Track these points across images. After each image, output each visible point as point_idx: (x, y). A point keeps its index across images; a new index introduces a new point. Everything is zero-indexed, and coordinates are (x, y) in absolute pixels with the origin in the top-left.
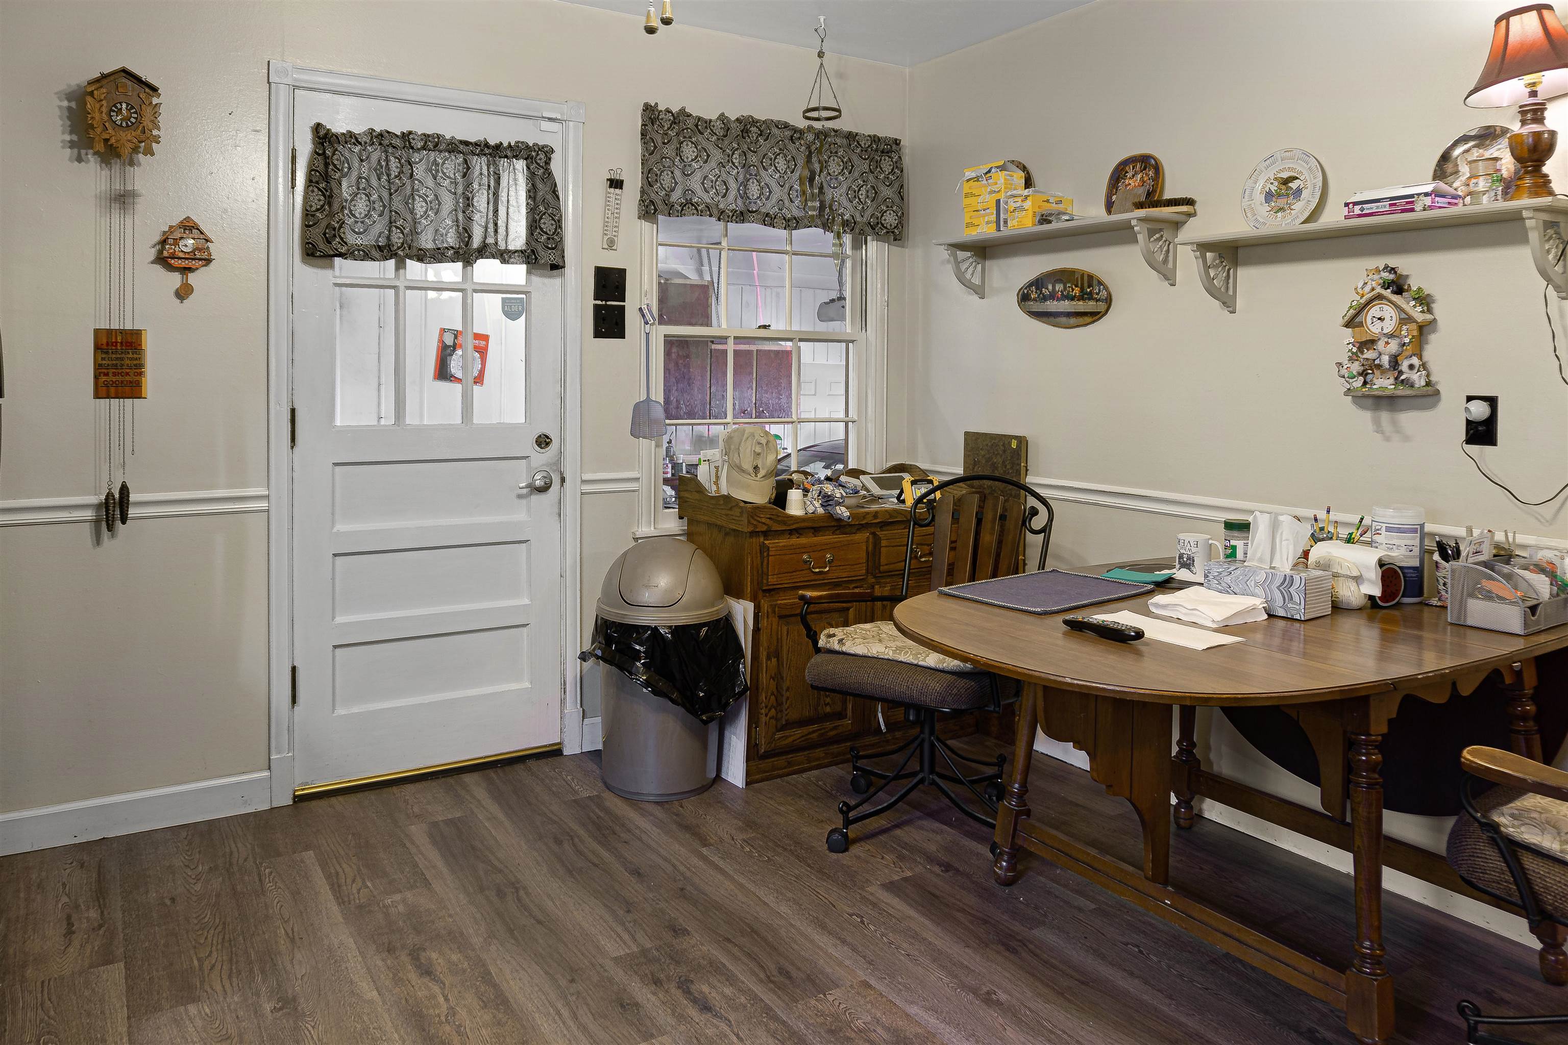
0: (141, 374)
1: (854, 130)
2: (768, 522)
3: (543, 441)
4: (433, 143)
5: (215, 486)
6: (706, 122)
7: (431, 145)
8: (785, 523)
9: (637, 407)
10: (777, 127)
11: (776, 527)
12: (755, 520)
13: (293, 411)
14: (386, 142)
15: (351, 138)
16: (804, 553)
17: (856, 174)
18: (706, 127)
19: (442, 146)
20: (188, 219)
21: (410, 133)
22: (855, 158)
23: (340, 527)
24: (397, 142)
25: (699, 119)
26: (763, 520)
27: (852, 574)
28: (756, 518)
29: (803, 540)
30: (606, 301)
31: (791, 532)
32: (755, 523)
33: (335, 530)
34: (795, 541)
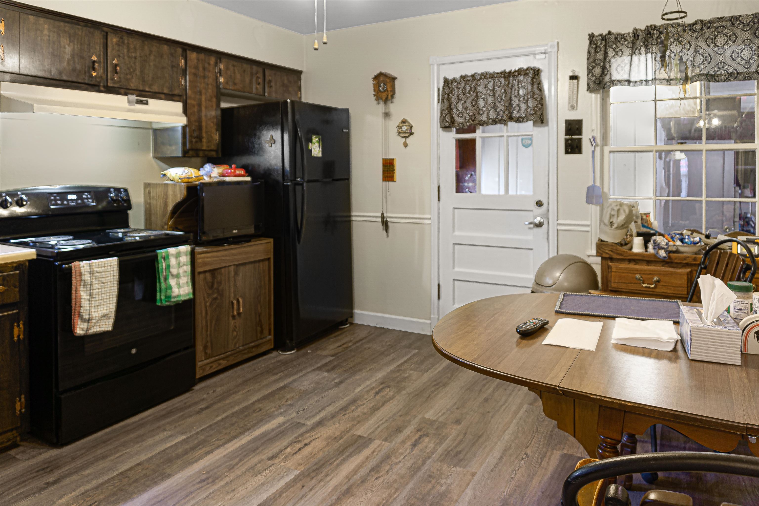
0: (394, 173)
1: (737, 14)
2: (610, 253)
3: (539, 204)
4: (485, 76)
5: (414, 213)
6: (621, 35)
7: (483, 77)
8: (621, 255)
9: (589, 189)
10: (673, 27)
11: (615, 256)
12: (601, 251)
13: (439, 187)
14: (466, 79)
15: (454, 80)
16: (638, 274)
17: (740, 42)
18: (622, 38)
19: (488, 77)
20: (404, 119)
21: (475, 74)
22: (738, 32)
23: (457, 233)
24: (470, 78)
25: (618, 34)
26: (607, 251)
27: (676, 292)
28: (602, 249)
29: (638, 267)
30: (572, 136)
31: (630, 261)
32: (601, 252)
33: (454, 234)
34: (632, 266)
